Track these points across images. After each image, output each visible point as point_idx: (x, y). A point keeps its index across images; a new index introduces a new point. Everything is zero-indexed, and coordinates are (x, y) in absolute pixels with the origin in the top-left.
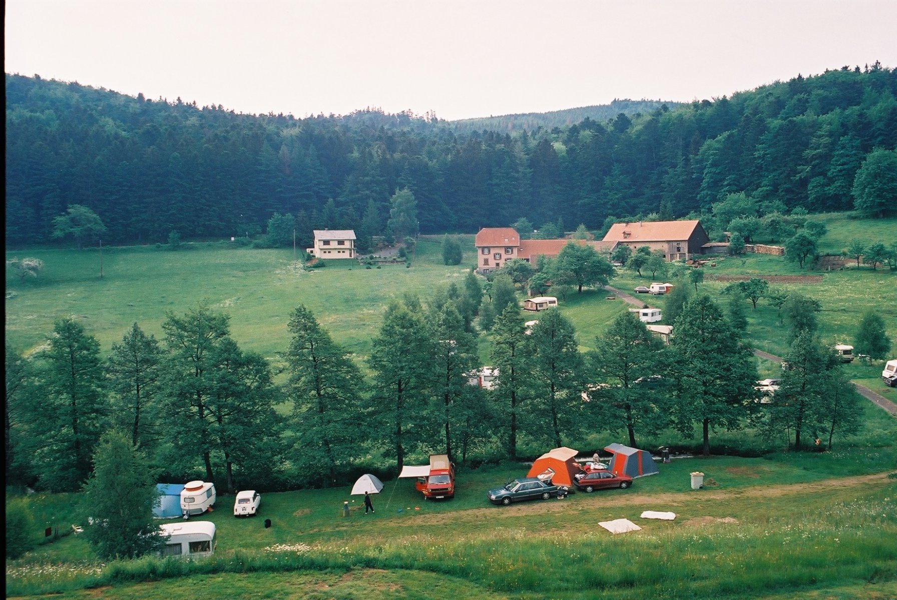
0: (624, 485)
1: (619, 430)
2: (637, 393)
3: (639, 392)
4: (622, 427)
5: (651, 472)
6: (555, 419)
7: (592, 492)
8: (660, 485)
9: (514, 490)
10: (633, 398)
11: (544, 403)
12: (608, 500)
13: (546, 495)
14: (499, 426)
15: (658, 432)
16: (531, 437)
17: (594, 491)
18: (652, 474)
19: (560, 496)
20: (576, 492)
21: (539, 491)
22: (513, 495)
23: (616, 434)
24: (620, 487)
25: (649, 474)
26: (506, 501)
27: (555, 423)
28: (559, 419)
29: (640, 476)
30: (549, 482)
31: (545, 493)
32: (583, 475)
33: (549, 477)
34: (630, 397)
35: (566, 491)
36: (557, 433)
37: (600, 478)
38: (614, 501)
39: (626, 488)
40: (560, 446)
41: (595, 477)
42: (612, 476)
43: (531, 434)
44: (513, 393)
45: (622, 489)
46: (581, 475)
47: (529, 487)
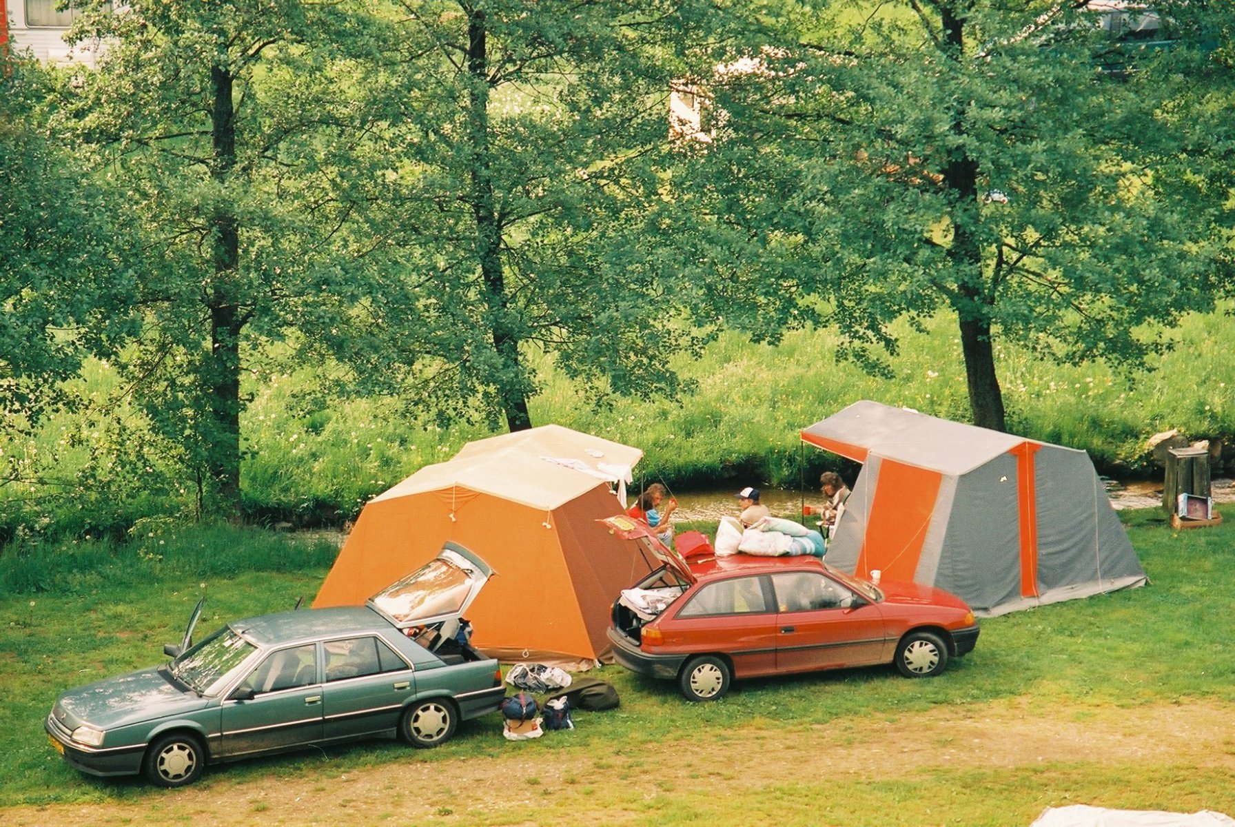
0: (921, 654)
1: (897, 328)
2: (1019, 83)
3: (1035, 75)
4: (919, 303)
5: (1092, 578)
6: (491, 254)
7: (722, 695)
8: (1151, 656)
9: (220, 689)
10: (997, 114)
11: (420, 153)
12: (821, 747)
13: (430, 720)
14: (126, 301)
15: (1142, 333)
16: (337, 370)
17: (734, 686)
18: (1103, 587)
19: (523, 718)
20: (627, 696)
21: (386, 694)
22: (221, 718)
23: (876, 350)
24: (897, 668)
25: (1085, 591)
26: (176, 760)
27: (494, 281)
28: (521, 259)
29: (1025, 603)
30: (447, 633)
31: (423, 703)
32: (668, 594)
33: (451, 607)
34: (972, 111)
35: (556, 691)
36: (506, 339)
37: (772, 607)
38: (857, 752)
39: (938, 670)
40: (520, 422)
41: (741, 606)
42: (847, 598)
43: (339, 348)
44: (222, 80)
45: (908, 675)
46: (654, 594)
47: (323, 669)
